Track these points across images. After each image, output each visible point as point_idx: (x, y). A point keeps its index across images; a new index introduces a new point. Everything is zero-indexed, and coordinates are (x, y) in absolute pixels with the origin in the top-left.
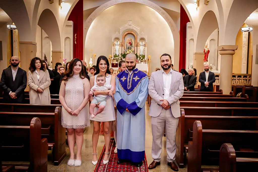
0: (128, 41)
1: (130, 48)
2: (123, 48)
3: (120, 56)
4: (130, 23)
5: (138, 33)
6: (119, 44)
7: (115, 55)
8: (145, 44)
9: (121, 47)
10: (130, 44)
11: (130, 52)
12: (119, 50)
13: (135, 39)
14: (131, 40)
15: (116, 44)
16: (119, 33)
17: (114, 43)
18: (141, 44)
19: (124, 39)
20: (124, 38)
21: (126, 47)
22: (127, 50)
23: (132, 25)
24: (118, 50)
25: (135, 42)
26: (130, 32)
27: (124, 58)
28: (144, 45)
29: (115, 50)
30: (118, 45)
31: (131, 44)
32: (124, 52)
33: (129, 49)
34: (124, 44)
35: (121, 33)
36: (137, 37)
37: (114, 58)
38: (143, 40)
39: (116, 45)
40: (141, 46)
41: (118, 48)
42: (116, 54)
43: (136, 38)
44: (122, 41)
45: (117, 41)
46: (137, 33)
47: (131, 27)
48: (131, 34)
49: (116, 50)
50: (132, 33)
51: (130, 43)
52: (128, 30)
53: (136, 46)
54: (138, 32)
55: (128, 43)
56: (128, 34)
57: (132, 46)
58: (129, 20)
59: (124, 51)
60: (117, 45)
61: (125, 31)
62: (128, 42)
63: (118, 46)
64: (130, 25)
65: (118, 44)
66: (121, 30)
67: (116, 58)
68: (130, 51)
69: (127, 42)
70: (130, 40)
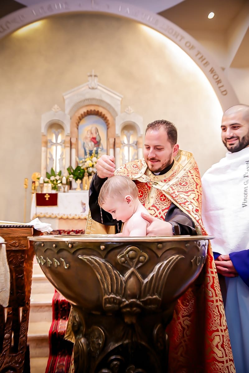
0: (89, 133)
1: (94, 152)
2: (74, 151)
3: (65, 174)
4: (94, 82)
5: (118, 109)
6: (64, 142)
7: (49, 171)
8: (136, 140)
9: (69, 149)
10: (93, 143)
11: (94, 164)
12: (62, 159)
13: (108, 129)
14: (97, 131)
15: (54, 141)
16: (63, 110)
17: (49, 138)
18: (126, 142)
19: (78, 129)
20: (78, 125)
21: (82, 152)
22: (85, 159)
23: (99, 87)
24: (59, 157)
25: (109, 134)
26: (92, 108)
27: (76, 180)
28: (135, 145)
29: (51, 159)
30: (60, 144)
31: (97, 143)
32: (77, 163)
33: (91, 154)
34: (77, 139)
35: (67, 110)
36: (114, 119)
37: (47, 180)
38: (131, 132)
39: (53, 144)
40: (126, 148)
41: (59, 153)
42: (54, 169)
43: (110, 125)
44: (71, 132)
45: (57, 132)
46: (114, 110)
47: (96, 94)
48: (97, 114)
49: (54, 157)
50: (101, 110)
51: (94, 139)
52: (87, 103)
53: (112, 146)
54: (116, 109)
55: (89, 139)
56: (89, 113)
57: (101, 147)
58: (91, 76)
59: (78, 160)
60: (56, 144)
61: (78, 106)
62: (89, 136)
63: (59, 148)
64: (93, 88)
65: (59, 140)
66: (66, 102)
67: (52, 178)
68: (94, 159)
69: (86, 138)
70: (94, 131)
